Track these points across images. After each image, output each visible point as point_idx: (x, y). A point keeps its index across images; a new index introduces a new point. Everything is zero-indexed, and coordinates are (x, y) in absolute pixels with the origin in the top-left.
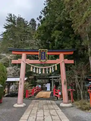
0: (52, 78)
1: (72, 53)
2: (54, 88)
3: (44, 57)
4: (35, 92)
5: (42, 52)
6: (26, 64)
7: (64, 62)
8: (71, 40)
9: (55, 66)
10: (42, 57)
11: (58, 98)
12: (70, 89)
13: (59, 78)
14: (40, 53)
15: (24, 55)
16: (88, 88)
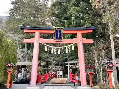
0: (69, 64)
1: (91, 31)
2: (70, 72)
3: (60, 36)
4: (48, 78)
5: (57, 31)
6: (40, 43)
7: (82, 41)
8: (90, 17)
9: (72, 45)
10: (57, 36)
11: (76, 84)
12: (89, 72)
13: (76, 64)
14: (55, 31)
15: (37, 34)
16: (108, 67)
